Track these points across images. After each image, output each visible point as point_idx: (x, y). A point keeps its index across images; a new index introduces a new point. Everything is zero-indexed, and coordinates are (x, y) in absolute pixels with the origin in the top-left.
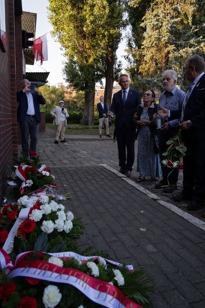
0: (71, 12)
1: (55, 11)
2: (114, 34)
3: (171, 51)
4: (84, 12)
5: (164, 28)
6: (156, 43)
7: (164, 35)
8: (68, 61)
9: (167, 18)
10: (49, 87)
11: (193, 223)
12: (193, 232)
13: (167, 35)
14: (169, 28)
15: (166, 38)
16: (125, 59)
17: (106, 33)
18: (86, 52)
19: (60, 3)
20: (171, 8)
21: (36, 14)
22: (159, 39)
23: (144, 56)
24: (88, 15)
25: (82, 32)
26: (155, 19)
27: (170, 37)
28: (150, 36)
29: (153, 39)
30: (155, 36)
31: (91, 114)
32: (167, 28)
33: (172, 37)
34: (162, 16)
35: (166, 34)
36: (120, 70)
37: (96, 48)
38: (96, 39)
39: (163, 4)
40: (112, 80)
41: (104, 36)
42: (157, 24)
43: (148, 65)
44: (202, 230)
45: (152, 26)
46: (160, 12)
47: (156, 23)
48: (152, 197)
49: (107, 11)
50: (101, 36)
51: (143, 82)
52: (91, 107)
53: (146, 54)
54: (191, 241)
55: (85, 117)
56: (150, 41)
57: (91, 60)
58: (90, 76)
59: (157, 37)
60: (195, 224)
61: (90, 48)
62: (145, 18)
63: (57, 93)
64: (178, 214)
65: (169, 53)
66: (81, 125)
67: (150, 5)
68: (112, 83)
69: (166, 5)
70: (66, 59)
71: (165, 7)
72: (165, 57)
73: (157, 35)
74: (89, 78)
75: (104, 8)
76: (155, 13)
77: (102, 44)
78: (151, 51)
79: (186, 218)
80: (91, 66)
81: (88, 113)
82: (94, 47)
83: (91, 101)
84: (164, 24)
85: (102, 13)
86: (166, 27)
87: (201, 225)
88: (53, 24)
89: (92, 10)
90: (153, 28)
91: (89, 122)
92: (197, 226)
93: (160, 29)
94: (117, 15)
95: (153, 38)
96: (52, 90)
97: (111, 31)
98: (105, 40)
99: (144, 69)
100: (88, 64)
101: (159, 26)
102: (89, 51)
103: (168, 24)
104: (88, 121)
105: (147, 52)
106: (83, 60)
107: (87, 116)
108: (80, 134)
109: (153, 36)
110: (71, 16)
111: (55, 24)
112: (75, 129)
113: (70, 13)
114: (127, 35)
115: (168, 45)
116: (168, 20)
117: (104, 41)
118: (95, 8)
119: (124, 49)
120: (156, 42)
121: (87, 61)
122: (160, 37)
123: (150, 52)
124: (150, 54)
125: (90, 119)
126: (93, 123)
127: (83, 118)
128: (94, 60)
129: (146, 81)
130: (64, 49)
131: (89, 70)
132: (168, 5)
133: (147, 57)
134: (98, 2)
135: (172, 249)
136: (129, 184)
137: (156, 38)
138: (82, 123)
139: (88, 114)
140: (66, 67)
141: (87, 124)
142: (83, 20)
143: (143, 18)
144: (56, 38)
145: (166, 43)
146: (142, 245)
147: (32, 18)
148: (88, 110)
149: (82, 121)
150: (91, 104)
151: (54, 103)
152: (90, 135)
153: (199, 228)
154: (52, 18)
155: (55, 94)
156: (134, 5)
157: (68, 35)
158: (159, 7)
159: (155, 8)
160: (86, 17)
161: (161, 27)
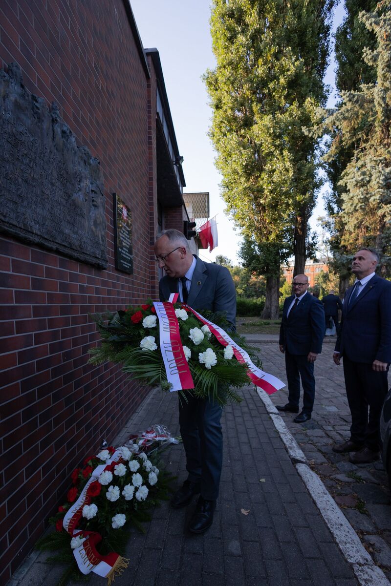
0: (246, 185)
1: (227, 187)
2: (302, 201)
3: (386, 214)
4: (261, 182)
5: (374, 183)
6: (361, 206)
7: (373, 193)
8: (244, 242)
9: (377, 169)
10: (232, 267)
11: (325, 518)
12: (314, 534)
13: (379, 191)
14: (381, 182)
15: (378, 197)
16: (323, 228)
17: (290, 202)
18: (265, 228)
19: (233, 177)
20: (387, 151)
21: (208, 193)
22: (366, 200)
23: (346, 224)
24: (266, 184)
25: (259, 205)
26: (359, 173)
27: (384, 194)
28: (352, 197)
29: (356, 201)
30: (359, 197)
31: (274, 304)
32: (378, 183)
33: (387, 193)
34: (371, 167)
35: (376, 191)
36: (314, 243)
37: (278, 221)
38: (278, 210)
39: (373, 149)
40: (303, 258)
41: (288, 205)
42: (362, 180)
43: (353, 235)
44: (332, 534)
45: (355, 183)
46: (368, 161)
47: (362, 177)
48: (294, 455)
49: (291, 174)
50: (284, 206)
51: (342, 261)
52: (275, 295)
53: (348, 221)
54: (301, 551)
55: (267, 308)
56: (352, 205)
57: (272, 237)
58: (271, 258)
59: (362, 197)
60: (327, 521)
61: (271, 223)
62: (347, 173)
63: (240, 274)
64: (313, 495)
65: (384, 216)
66: (262, 318)
67: (354, 154)
68: (303, 262)
69: (378, 149)
70: (242, 239)
71: (377, 151)
72: (380, 221)
73: (362, 194)
74: (271, 260)
75: (287, 170)
76: (360, 163)
77: (285, 216)
78: (356, 216)
79: (319, 506)
80: (273, 245)
81: (271, 303)
82: (275, 220)
83: (274, 288)
84: (373, 178)
85: (284, 178)
86: (376, 182)
87: (337, 524)
88: (226, 201)
89: (270, 176)
90: (357, 184)
91: (272, 315)
92: (329, 525)
93: (368, 185)
94: (306, 176)
95: (356, 199)
96: (235, 271)
97: (298, 198)
98: (290, 210)
99: (348, 241)
100: (268, 242)
101: (365, 182)
102: (270, 226)
103: (379, 177)
104: (270, 313)
105: (350, 218)
106: (263, 238)
107: (270, 307)
108: (255, 332)
109: (355, 198)
110: (245, 189)
111: (228, 200)
112: (251, 325)
113: (244, 186)
114: (325, 195)
115: (382, 205)
116: (380, 172)
117: (288, 212)
118: (275, 173)
119: (317, 218)
120: (362, 204)
121: (267, 239)
122: (367, 196)
123: (354, 218)
124: (353, 221)
125: (272, 311)
126: (277, 316)
127: (264, 310)
128: (277, 236)
129: (347, 259)
130: (238, 228)
131: (269, 250)
132: (381, 148)
133: (350, 226)
134: (278, 165)
135: (263, 557)
136: (275, 427)
137: (361, 199)
138: (263, 316)
139: (270, 305)
140: (242, 248)
141: (269, 316)
142: (261, 190)
143: (343, 173)
144: (231, 216)
145: (379, 203)
146: (226, 537)
147: (204, 199)
148: (271, 299)
149: (262, 313)
150: (275, 291)
151: (237, 286)
152: (268, 334)
153: (329, 529)
154: (224, 195)
155: (238, 275)
156: (328, 159)
157: (242, 213)
158: (368, 153)
159: (361, 156)
160: (264, 187)
161: (369, 182)
